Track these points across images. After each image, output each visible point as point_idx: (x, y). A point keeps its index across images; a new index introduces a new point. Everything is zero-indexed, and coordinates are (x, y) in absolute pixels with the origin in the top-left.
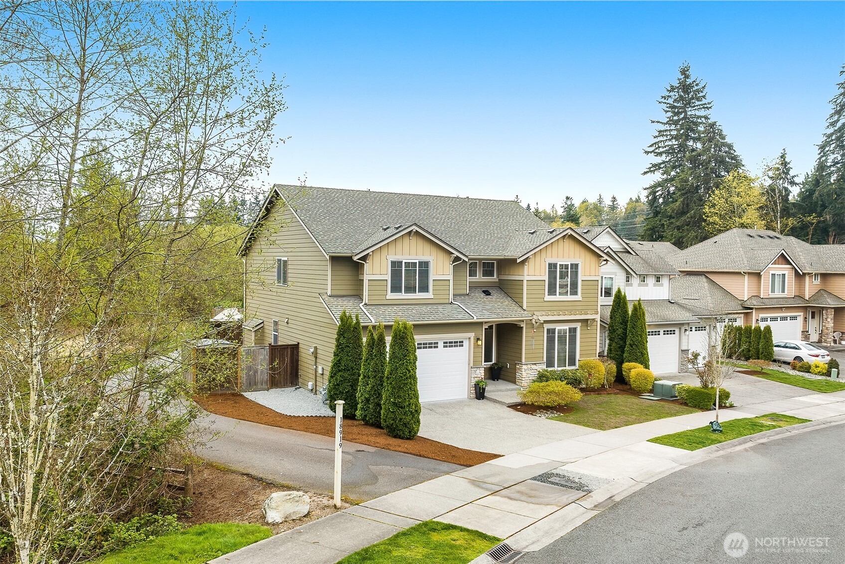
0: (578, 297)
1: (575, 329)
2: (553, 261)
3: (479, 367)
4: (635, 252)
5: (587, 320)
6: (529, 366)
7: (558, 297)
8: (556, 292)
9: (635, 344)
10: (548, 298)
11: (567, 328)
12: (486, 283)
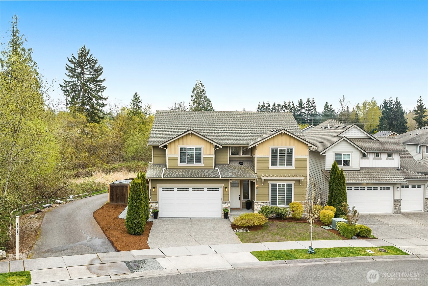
0: (293, 167)
1: (291, 185)
2: (274, 147)
3: (227, 202)
4: (376, 139)
5: (299, 180)
6: (259, 204)
7: (278, 167)
8: (277, 164)
9: (336, 195)
10: (271, 167)
11: (285, 184)
12: (244, 158)
